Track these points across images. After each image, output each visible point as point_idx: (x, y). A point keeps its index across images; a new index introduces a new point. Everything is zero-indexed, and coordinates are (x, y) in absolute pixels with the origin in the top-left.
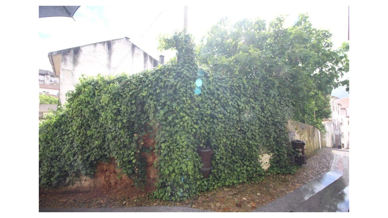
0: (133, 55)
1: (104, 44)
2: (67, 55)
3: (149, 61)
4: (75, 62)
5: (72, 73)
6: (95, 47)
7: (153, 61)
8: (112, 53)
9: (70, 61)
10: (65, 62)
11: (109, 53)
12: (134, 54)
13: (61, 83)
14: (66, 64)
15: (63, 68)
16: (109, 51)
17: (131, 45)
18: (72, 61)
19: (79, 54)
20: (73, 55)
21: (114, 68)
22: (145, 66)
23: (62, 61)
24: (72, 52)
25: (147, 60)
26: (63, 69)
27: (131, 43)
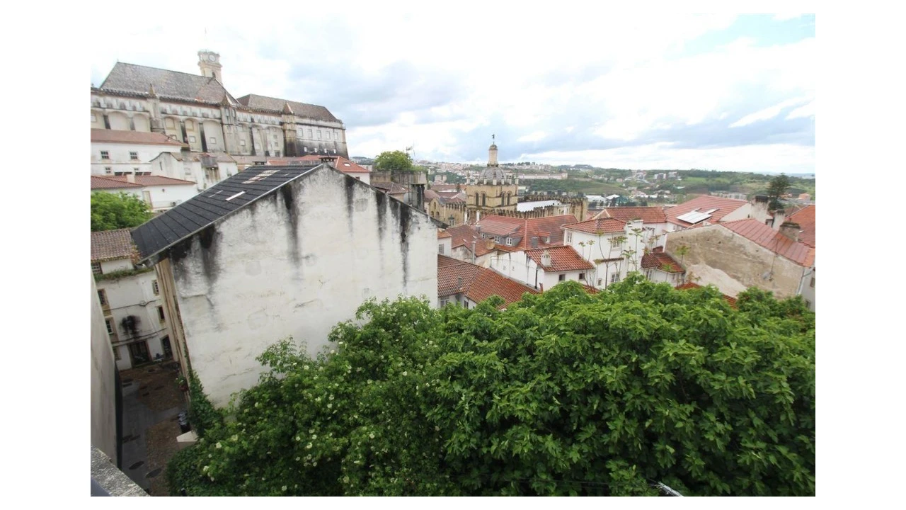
0: (350, 209)
1: (275, 198)
2: (184, 256)
3: (389, 211)
4: (210, 271)
5: (208, 300)
6: (253, 214)
7: (399, 210)
8: (299, 217)
9: (197, 270)
10: (185, 279)
11: (290, 222)
12: (354, 206)
13: (188, 334)
14: (187, 282)
15: (184, 295)
16: (290, 215)
17: (343, 183)
18: (200, 270)
19: (217, 246)
20: (199, 253)
21: (307, 257)
22: (380, 229)
23: (177, 278)
24: (196, 245)
25: (385, 211)
26: (184, 298)
27: (342, 176)
